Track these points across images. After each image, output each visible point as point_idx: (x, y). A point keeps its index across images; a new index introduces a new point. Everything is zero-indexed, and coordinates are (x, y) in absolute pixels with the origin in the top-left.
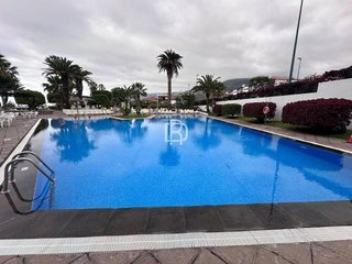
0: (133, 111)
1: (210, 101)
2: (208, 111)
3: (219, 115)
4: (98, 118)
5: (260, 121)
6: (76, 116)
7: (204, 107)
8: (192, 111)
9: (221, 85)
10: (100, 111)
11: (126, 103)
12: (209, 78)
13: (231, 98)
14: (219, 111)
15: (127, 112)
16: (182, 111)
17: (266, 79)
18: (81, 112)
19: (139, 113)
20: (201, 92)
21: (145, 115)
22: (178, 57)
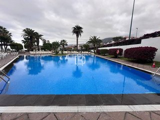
0: (60, 52)
1: (95, 48)
2: (95, 52)
3: (99, 54)
4: (45, 55)
5: (116, 57)
6: (34, 54)
7: (92, 51)
8: (87, 52)
9: (100, 41)
10: (46, 52)
11: (56, 49)
12: (95, 37)
13: (104, 46)
14: (99, 52)
15: (57, 53)
16: (83, 52)
17: (120, 38)
18: (37, 52)
19: (62, 53)
20: (91, 44)
21: (66, 54)
22: (81, 28)
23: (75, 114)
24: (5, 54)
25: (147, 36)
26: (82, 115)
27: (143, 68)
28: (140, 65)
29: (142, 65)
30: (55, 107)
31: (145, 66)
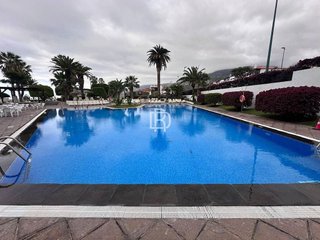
0: (125, 101)
1: (196, 91)
2: (194, 100)
3: (203, 104)
4: (96, 108)
5: (238, 109)
6: (75, 106)
7: (190, 97)
8: (179, 101)
9: (206, 76)
10: (97, 102)
11: (118, 95)
12: (194, 70)
13: (213, 88)
14: (202, 100)
15: (119, 102)
16: (170, 100)
17: (247, 69)
18: (81, 102)
19: (130, 103)
20: (187, 83)
21: (136, 105)
22: (166, 51)
23: (155, 222)
24: (20, 107)
25: (305, 64)
26: (170, 224)
27: (295, 131)
28: (288, 125)
29: (293, 126)
30: (118, 207)
31: (300, 127)
